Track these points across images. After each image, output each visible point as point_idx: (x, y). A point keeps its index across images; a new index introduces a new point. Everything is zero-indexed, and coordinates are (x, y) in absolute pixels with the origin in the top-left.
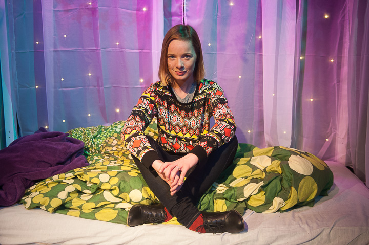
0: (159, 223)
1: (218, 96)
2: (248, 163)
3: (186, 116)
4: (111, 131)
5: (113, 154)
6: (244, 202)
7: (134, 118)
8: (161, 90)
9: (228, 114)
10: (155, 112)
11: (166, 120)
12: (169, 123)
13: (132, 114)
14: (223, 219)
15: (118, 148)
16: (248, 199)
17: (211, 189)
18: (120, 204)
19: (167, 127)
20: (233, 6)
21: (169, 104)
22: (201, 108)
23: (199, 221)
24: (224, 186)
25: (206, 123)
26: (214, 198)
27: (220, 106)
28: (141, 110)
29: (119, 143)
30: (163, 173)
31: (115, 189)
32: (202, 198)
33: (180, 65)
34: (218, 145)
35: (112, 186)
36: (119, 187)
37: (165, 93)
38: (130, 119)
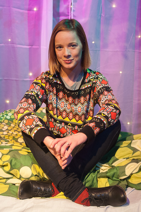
0: (47, 197)
1: (103, 85)
2: (129, 146)
3: (73, 102)
4: (2, 118)
5: (4, 137)
6: (125, 181)
7: (27, 101)
8: (51, 78)
9: (113, 100)
10: (45, 98)
11: (55, 105)
12: (57, 109)
13: (25, 97)
14: (107, 193)
15: (8, 132)
16: (129, 177)
17: (95, 168)
18: (11, 180)
19: (55, 112)
20: (115, 8)
21: (58, 91)
22: (87, 95)
23: (85, 194)
24: (107, 165)
25: (90, 110)
26: (98, 176)
27: (106, 93)
28: (32, 94)
29: (9, 128)
30: (54, 149)
31: (6, 165)
32: (87, 176)
33: (67, 54)
34: (104, 127)
35: (4, 162)
36: (11, 164)
37: (55, 81)
38: (22, 101)
